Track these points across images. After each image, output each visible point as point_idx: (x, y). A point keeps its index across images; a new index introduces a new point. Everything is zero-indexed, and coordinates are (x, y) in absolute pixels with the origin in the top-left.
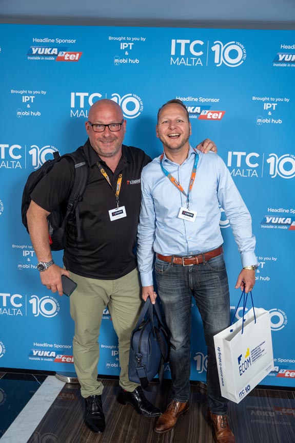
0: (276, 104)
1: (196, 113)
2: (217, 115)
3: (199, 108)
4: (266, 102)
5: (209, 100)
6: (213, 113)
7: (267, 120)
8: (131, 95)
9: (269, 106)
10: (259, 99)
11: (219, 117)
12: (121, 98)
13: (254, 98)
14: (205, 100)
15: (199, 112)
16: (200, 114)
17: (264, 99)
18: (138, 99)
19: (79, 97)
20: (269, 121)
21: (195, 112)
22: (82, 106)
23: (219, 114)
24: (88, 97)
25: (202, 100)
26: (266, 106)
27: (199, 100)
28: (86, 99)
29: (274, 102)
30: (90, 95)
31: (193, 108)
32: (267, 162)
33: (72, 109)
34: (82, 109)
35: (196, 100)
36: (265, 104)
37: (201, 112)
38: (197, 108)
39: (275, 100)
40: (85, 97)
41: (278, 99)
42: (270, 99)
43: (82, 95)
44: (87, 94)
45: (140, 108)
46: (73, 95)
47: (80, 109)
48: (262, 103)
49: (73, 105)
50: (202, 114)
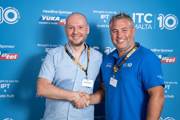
0: (109, 15)
1: (57, 21)
3: (59, 18)
4: (102, 14)
5: (65, 12)
7: (103, 25)
8: (11, 8)
9: (104, 16)
10: (97, 12)
12: (4, 10)
13: (94, 11)
14: (63, 12)
15: (59, 20)
16: (59, 21)
17: (100, 12)
18: (16, 11)
20: (105, 26)
21: (56, 20)
25: (61, 12)
26: (102, 17)
27: (58, 12)
29: (107, 14)
31: (54, 17)
32: (104, 52)
35: (56, 12)
36: (101, 15)
37: (60, 20)
38: (57, 17)
39: (108, 13)
41: (110, 12)
42: (104, 12)
45: (18, 17)
48: (100, 14)
50: (61, 21)
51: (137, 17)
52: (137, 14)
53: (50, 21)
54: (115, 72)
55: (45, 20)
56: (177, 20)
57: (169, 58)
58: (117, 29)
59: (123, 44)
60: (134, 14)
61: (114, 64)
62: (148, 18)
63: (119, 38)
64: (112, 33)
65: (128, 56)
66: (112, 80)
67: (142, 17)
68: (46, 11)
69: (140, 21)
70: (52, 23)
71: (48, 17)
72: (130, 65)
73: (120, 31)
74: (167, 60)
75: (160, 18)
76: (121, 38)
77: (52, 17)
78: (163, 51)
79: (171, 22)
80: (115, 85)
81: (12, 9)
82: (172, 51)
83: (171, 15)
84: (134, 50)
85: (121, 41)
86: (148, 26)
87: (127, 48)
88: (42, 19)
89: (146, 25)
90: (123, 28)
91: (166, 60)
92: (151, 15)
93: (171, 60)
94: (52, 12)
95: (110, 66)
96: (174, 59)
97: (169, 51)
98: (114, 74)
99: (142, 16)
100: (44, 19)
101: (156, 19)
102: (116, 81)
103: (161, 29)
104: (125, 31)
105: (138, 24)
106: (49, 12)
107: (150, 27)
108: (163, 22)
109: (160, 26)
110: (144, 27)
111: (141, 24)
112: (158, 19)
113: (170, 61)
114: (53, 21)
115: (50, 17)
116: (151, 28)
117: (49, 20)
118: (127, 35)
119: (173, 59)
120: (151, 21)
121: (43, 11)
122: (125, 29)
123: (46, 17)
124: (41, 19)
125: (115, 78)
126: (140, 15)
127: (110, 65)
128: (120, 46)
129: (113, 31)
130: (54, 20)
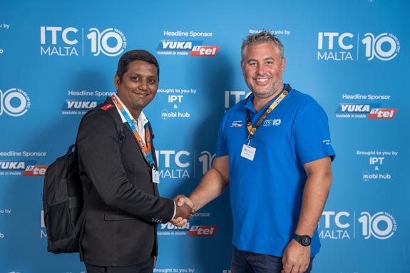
1: (187, 50)
2: (211, 50)
3: (190, 44)
5: (201, 34)
6: (206, 48)
8: (112, 29)
11: (213, 53)
12: (101, 33)
13: (251, 31)
14: (197, 34)
15: (190, 47)
16: (191, 50)
18: (120, 35)
19: (51, 32)
21: (185, 47)
22: (54, 42)
23: (212, 49)
24: (61, 32)
25: (194, 34)
27: (189, 34)
28: (59, 34)
30: (63, 29)
31: (183, 43)
33: (43, 45)
34: (55, 45)
35: (186, 34)
37: (192, 48)
38: (188, 43)
40: (57, 32)
41: (278, 32)
43: (54, 30)
44: (60, 29)
45: (123, 45)
46: (43, 29)
47: (52, 46)
49: (43, 41)
50: (193, 50)
51: (326, 39)
52: (326, 34)
53: (176, 50)
54: (251, 135)
55: (168, 49)
56: (398, 44)
57: (384, 111)
58: (256, 58)
59: (266, 87)
60: (320, 35)
61: (247, 122)
62: (346, 41)
63: (259, 75)
64: (248, 65)
65: (273, 107)
66: (246, 150)
67: (336, 39)
68: (169, 34)
69: (331, 47)
70: (179, 53)
71: (172, 43)
72: (278, 122)
73: (261, 63)
74: (380, 113)
75: (366, 41)
76: (263, 76)
77: (179, 43)
78: (371, 97)
79: (386, 47)
80: (251, 158)
81: (113, 31)
82: (388, 97)
83: (386, 34)
84: (283, 96)
85: (263, 80)
86: (345, 55)
87: (271, 93)
88: (163, 46)
89: (343, 53)
90: (267, 59)
91: (377, 114)
92: (351, 36)
93: (386, 114)
94: (179, 33)
95: (240, 125)
96: (392, 112)
97: (383, 97)
98: (250, 138)
99: (334, 37)
100: (165, 46)
101: (361, 43)
102: (253, 150)
103: (369, 59)
104: (270, 64)
105: (329, 51)
106: (174, 34)
107: (349, 56)
108: (373, 47)
109: (368, 54)
110: (339, 56)
111: (333, 51)
112: (364, 41)
113: (384, 116)
114: (180, 50)
115: (175, 43)
116: (351, 57)
117: (174, 47)
118: (272, 71)
119: (390, 111)
120: (351, 47)
121: (165, 33)
122: (270, 60)
123: (168, 43)
124: (160, 48)
125: (252, 145)
126: (331, 35)
127: (238, 123)
128: (260, 89)
129: (249, 62)
130: (182, 47)
